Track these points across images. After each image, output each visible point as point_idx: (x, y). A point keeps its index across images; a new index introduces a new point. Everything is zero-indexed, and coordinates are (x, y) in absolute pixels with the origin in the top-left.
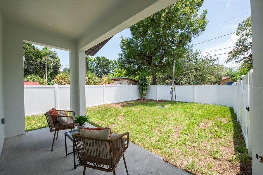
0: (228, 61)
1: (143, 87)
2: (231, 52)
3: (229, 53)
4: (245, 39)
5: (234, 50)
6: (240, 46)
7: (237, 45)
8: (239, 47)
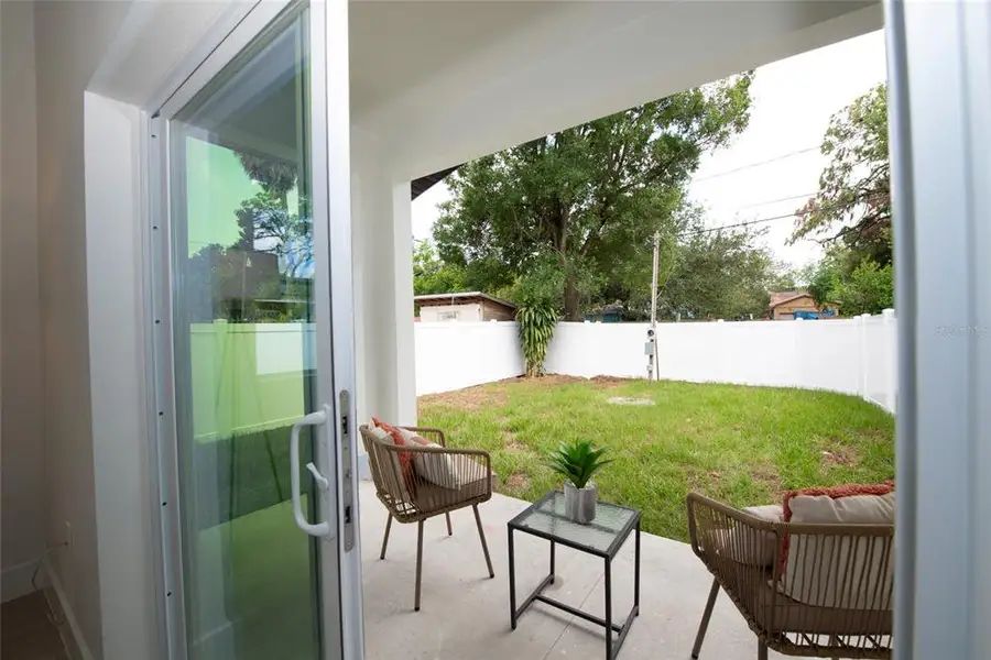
0: (795, 238)
1: (537, 331)
2: (805, 211)
3: (798, 214)
4: (847, 168)
5: (811, 202)
6: (829, 191)
7: (823, 187)
8: (827, 194)
